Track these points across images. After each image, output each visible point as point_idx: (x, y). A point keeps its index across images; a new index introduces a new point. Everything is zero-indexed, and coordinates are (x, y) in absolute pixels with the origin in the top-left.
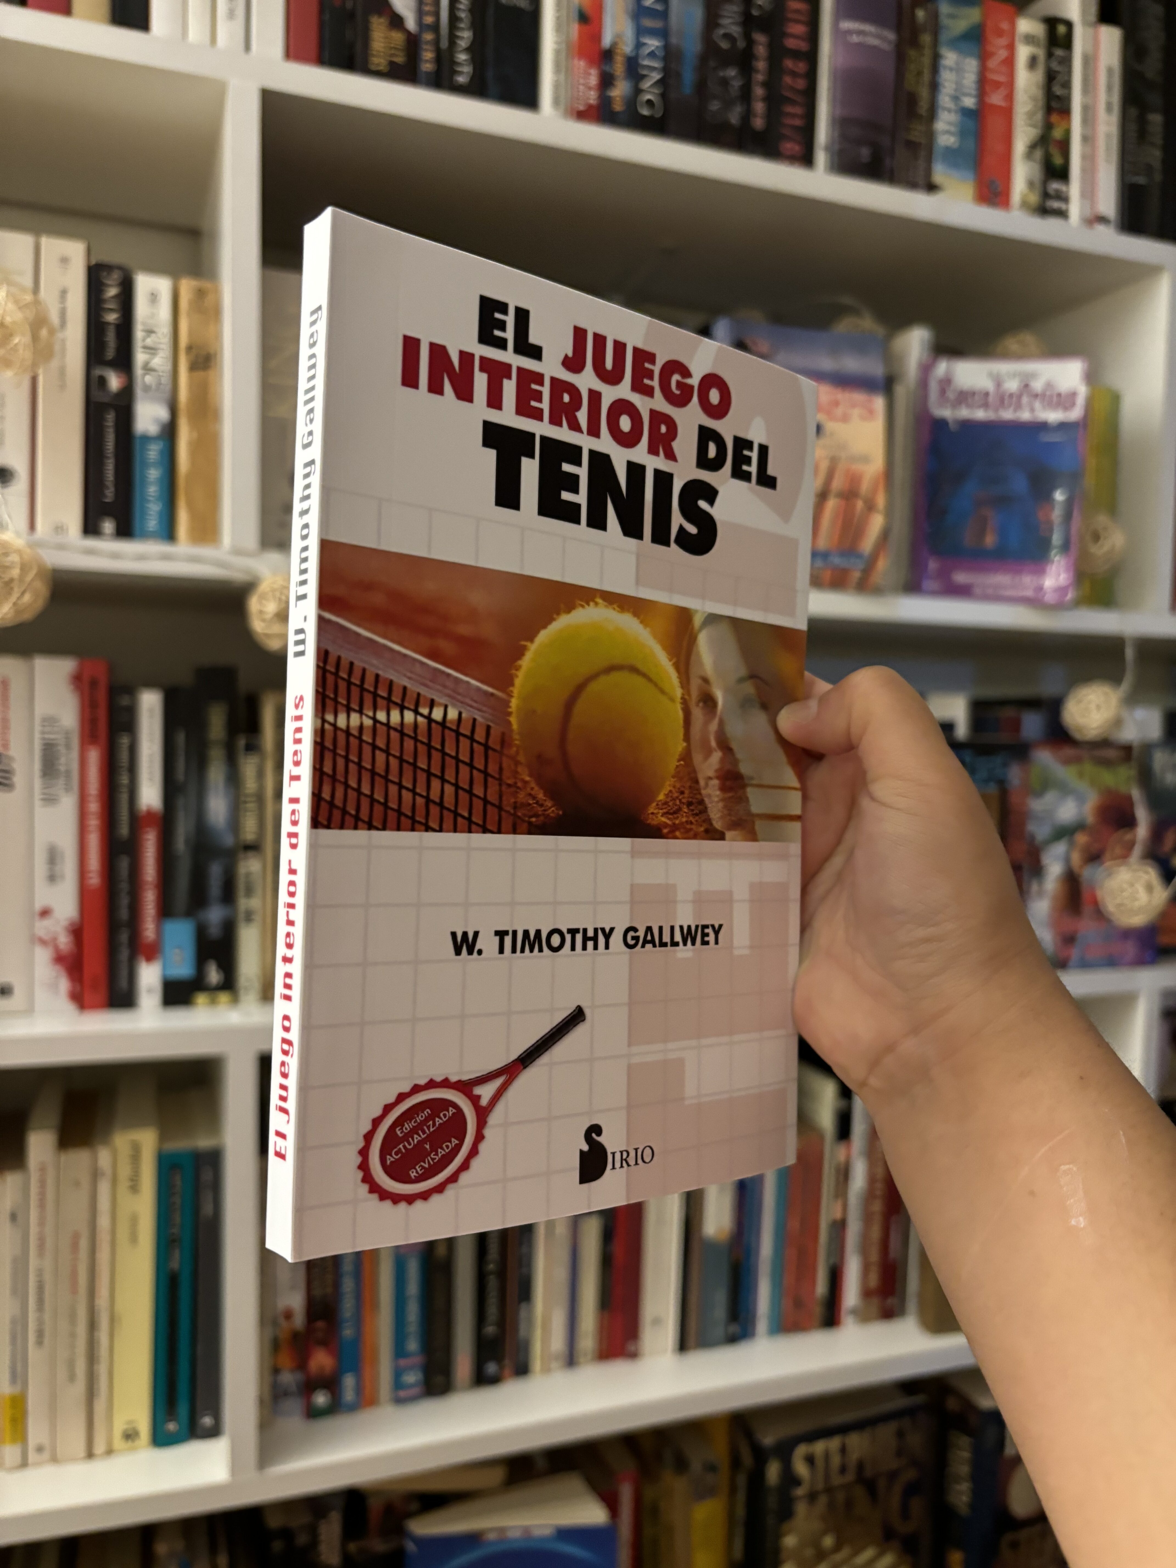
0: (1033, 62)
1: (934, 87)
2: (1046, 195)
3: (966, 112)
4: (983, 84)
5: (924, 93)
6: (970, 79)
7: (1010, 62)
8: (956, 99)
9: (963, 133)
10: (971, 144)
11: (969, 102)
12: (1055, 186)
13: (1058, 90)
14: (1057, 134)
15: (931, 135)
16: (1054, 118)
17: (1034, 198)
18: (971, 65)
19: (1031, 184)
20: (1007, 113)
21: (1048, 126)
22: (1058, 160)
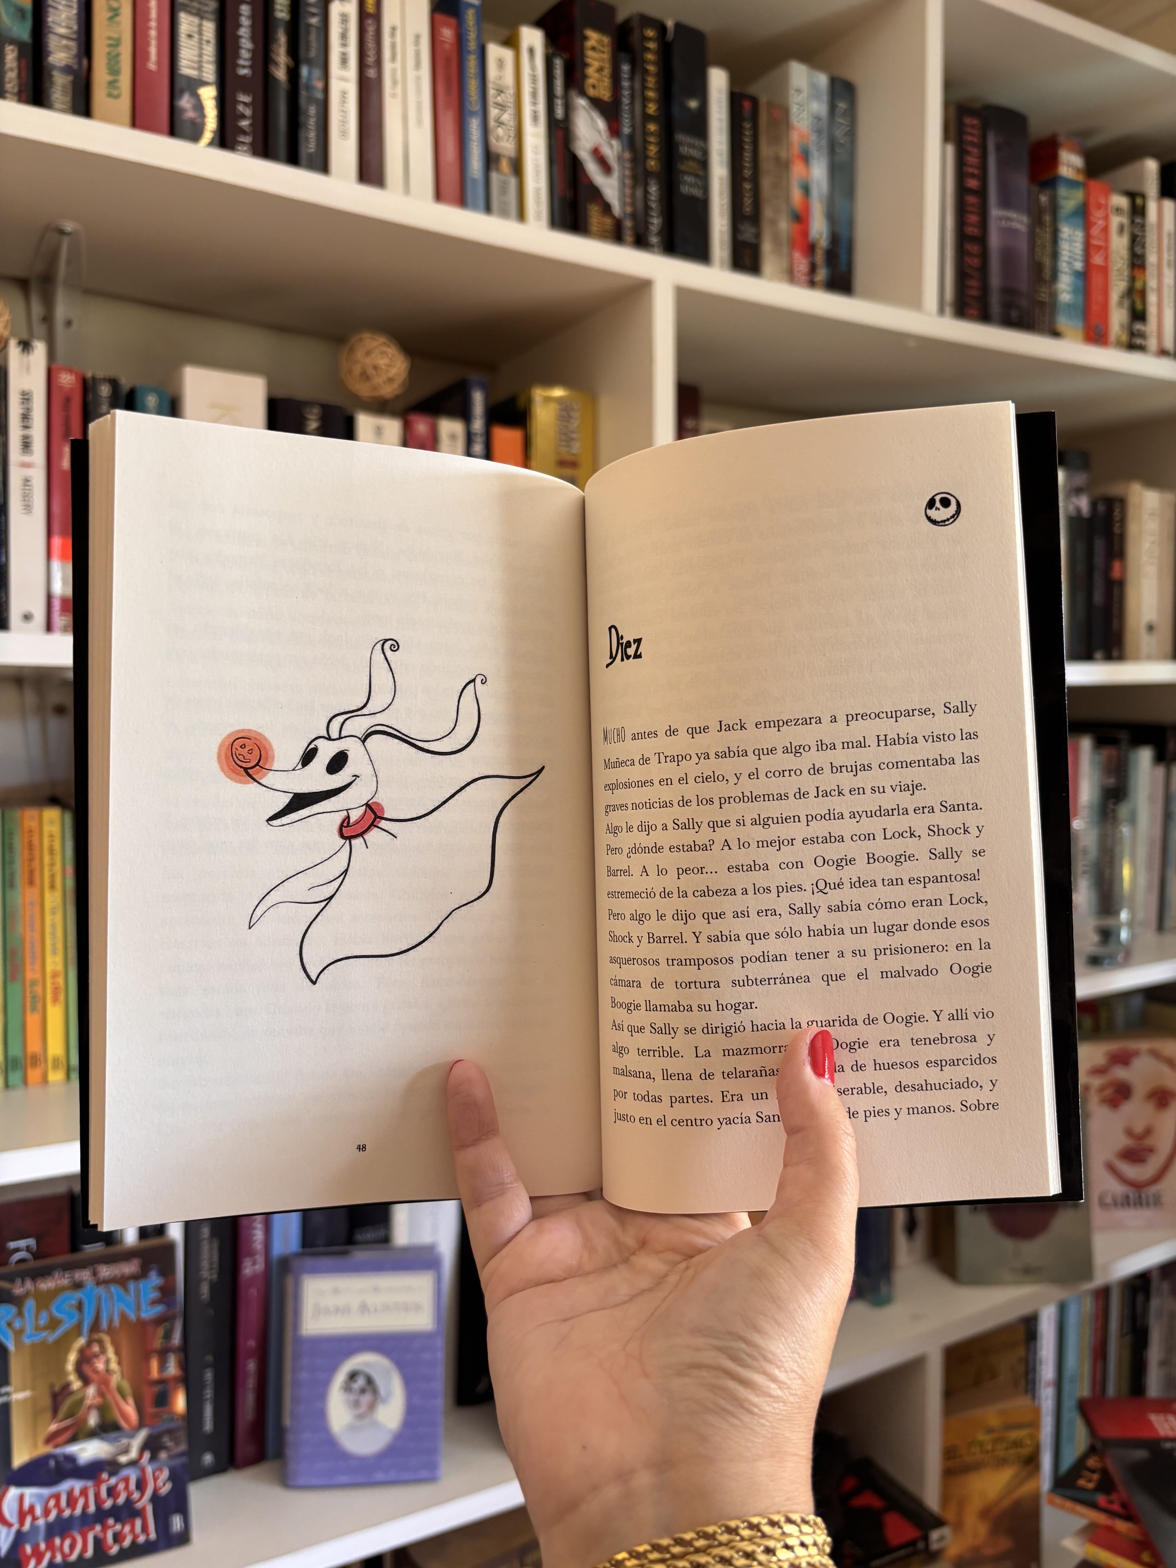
0: (1121, 229)
1: (1055, 255)
2: (1132, 334)
3: (1077, 274)
4: (1088, 249)
5: (1047, 261)
6: (1078, 247)
7: (1106, 230)
8: (1069, 263)
9: (1075, 292)
10: (1080, 299)
11: (1079, 265)
12: (1138, 326)
13: (1138, 250)
14: (1138, 285)
15: (1054, 295)
16: (1137, 273)
17: (1124, 338)
18: (1079, 235)
19: (1122, 326)
20: (1104, 270)
21: (1132, 279)
22: (1139, 306)
